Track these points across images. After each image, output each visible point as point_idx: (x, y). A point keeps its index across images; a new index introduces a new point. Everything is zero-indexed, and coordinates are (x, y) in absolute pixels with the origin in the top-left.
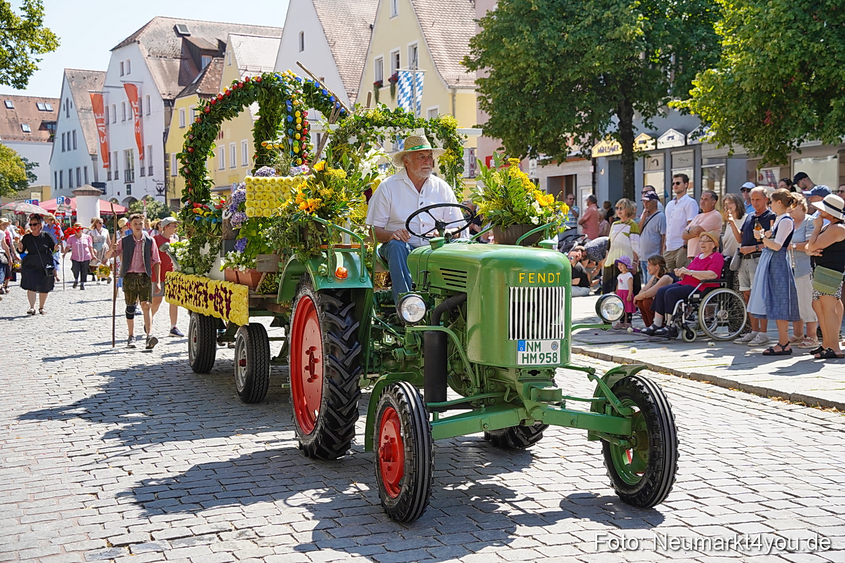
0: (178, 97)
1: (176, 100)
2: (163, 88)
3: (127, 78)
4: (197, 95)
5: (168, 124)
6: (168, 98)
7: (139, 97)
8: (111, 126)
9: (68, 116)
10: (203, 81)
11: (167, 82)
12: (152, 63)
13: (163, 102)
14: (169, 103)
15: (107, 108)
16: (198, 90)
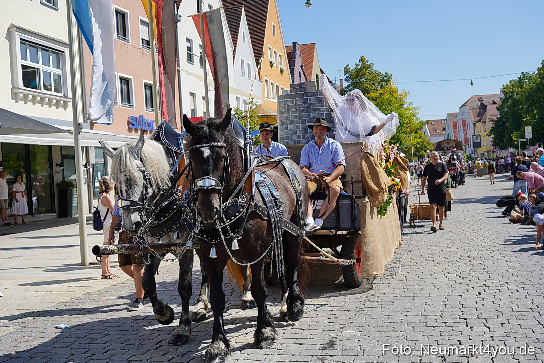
0: (477, 122)
1: (477, 124)
2: (473, 120)
3: (464, 117)
4: (481, 123)
5: (474, 131)
6: (475, 123)
7: (466, 122)
8: (460, 131)
9: (448, 128)
10: (483, 118)
11: (475, 118)
12: (470, 111)
13: (473, 125)
14: (474, 124)
15: (459, 126)
16: (481, 121)
